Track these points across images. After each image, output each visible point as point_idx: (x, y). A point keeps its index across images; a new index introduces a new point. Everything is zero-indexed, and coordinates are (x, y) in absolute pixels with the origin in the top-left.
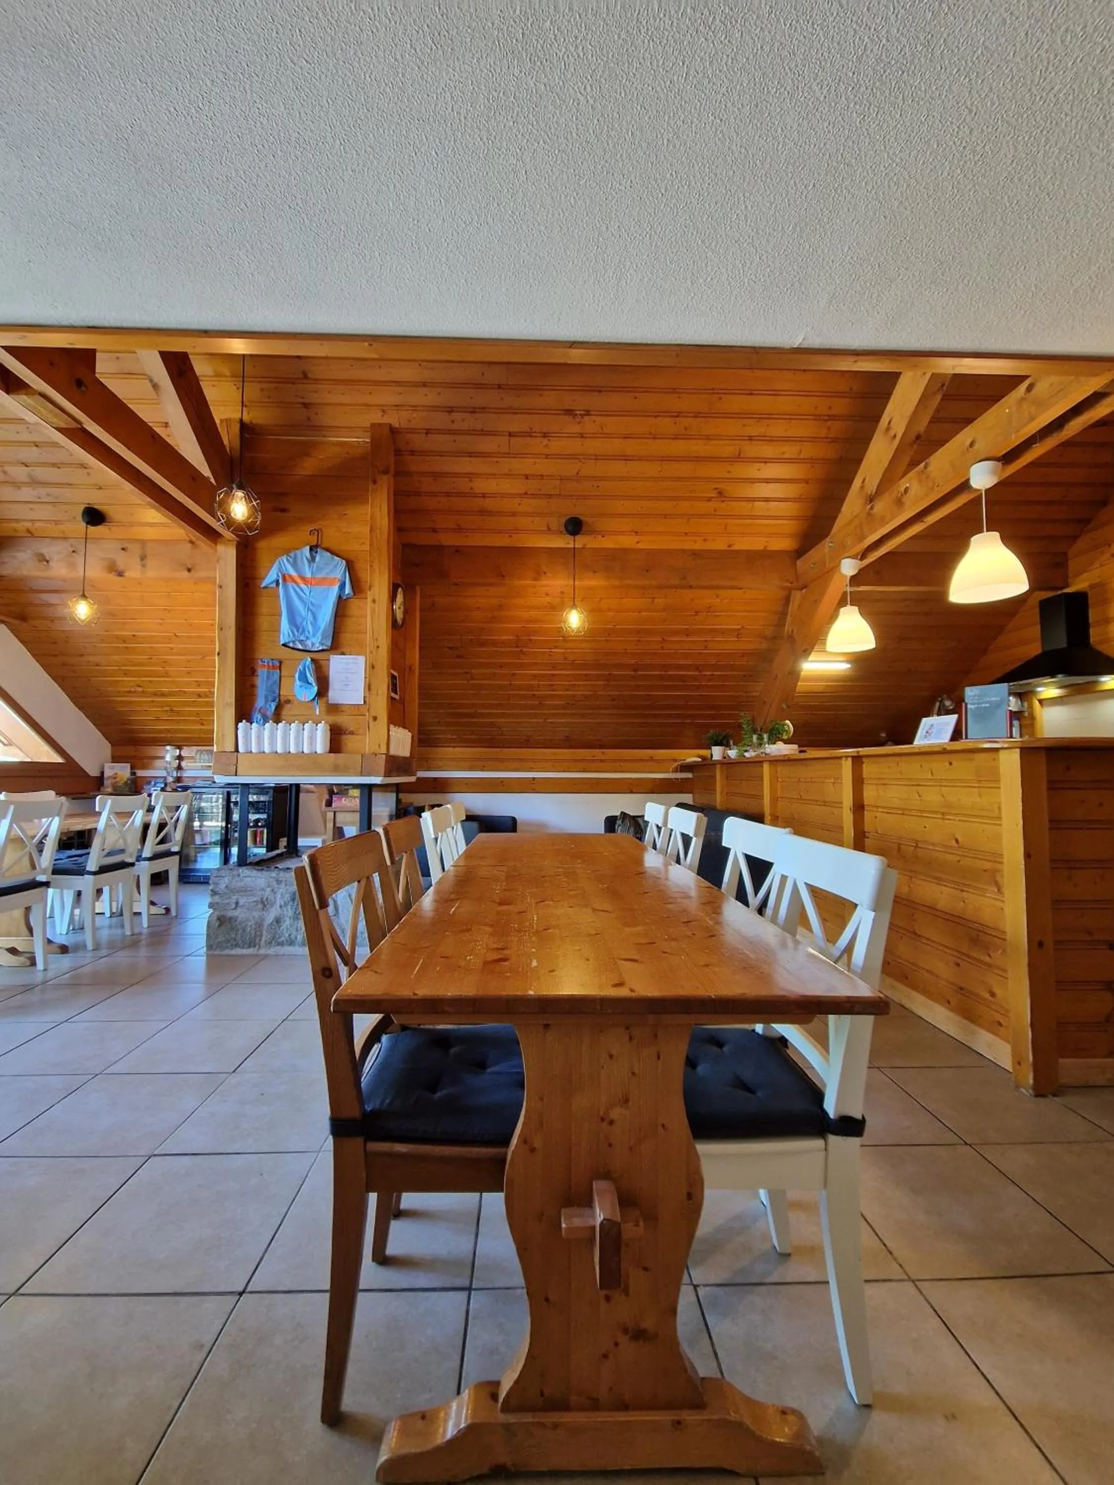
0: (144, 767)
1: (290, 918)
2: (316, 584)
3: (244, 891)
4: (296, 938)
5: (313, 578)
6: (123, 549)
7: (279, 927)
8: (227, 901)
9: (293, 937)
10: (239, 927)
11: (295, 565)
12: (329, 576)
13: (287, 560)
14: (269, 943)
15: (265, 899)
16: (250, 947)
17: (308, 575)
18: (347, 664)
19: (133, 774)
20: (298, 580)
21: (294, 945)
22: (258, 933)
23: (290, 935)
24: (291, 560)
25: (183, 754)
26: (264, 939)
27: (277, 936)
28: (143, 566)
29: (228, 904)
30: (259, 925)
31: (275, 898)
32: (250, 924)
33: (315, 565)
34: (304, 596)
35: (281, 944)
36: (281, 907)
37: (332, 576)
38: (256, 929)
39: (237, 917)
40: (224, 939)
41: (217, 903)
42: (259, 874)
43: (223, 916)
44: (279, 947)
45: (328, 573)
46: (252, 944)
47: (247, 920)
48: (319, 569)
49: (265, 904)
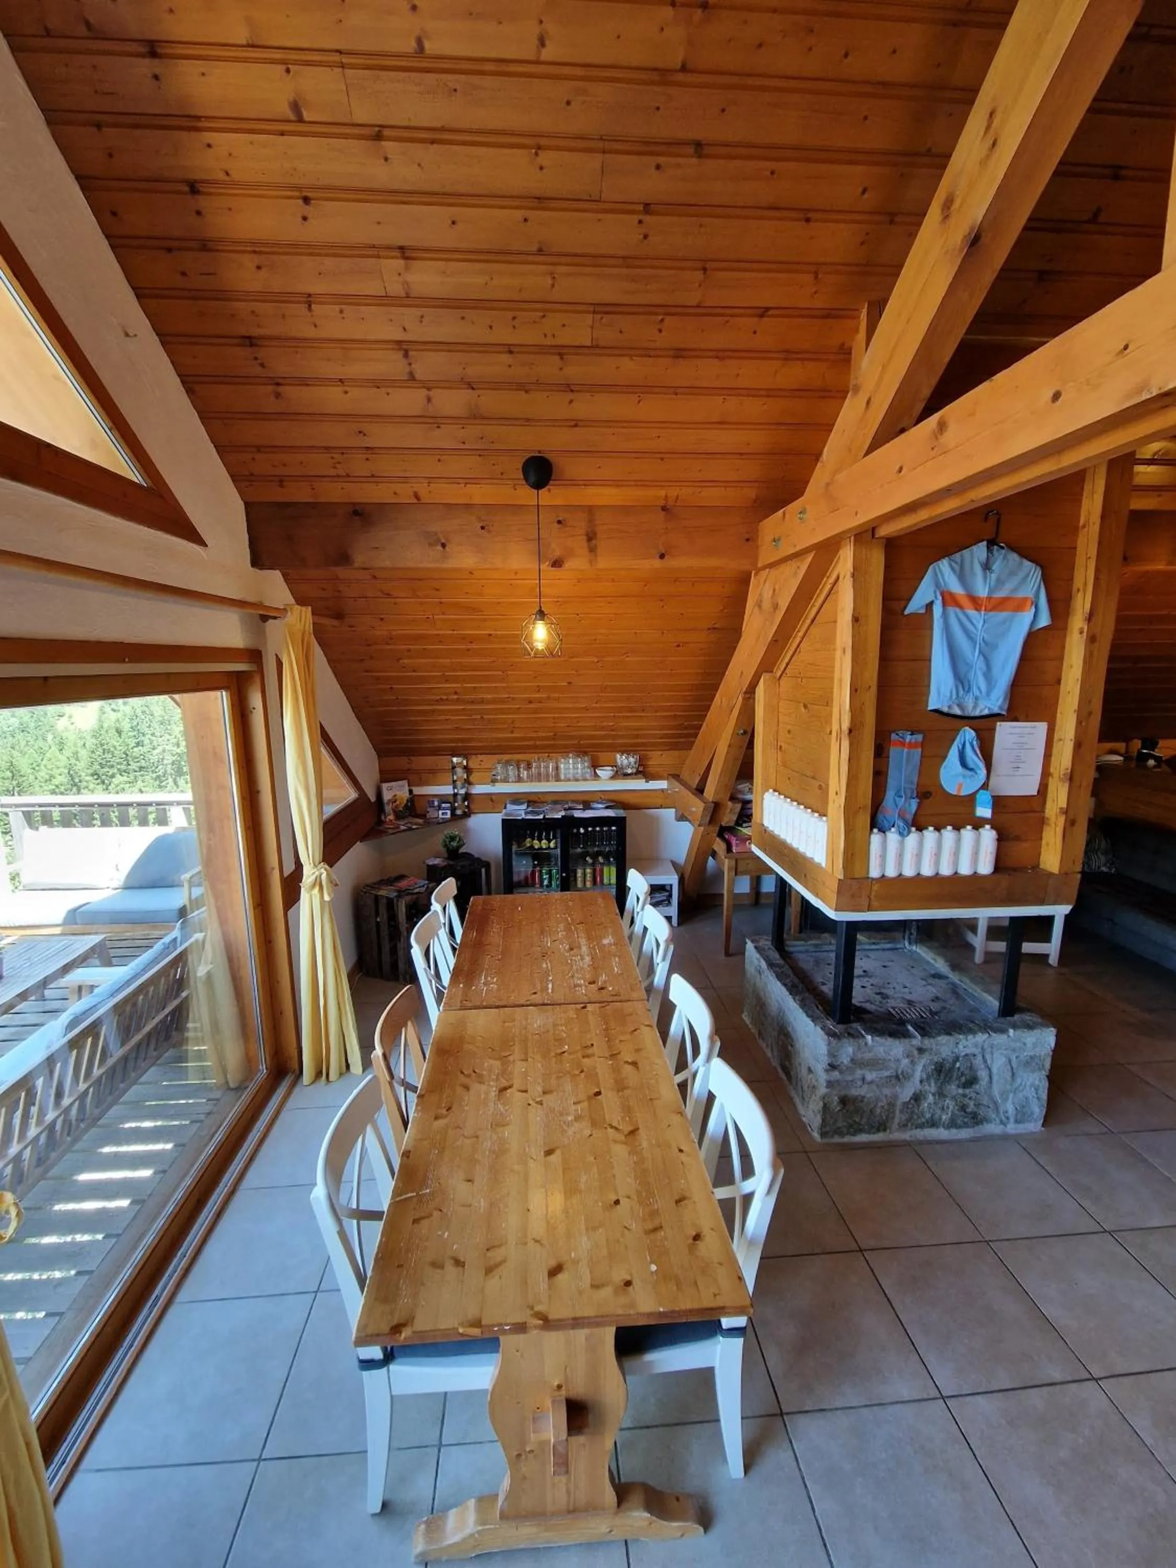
0: (422, 783)
1: (934, 1095)
2: (994, 609)
3: (874, 1064)
4: (940, 1119)
5: (989, 598)
6: (559, 522)
7: (919, 1106)
8: (849, 1078)
9: (937, 1116)
10: (865, 1109)
11: (962, 578)
12: (1014, 596)
13: (951, 565)
14: (903, 1126)
15: (900, 1072)
16: (878, 1131)
17: (982, 591)
18: (1021, 735)
19: (411, 792)
20: (965, 602)
21: (937, 1127)
22: (891, 1115)
23: (933, 1115)
24: (957, 567)
25: (471, 765)
26: (897, 1120)
27: (915, 1117)
28: (592, 550)
29: (852, 1081)
30: (891, 1105)
31: (913, 1071)
32: (880, 1104)
33: (994, 576)
34: (975, 631)
35: (921, 1126)
36: (921, 1082)
37: (1020, 594)
38: (888, 1110)
39: (863, 1097)
40: (845, 1124)
41: (838, 1081)
42: (897, 1042)
43: (846, 1096)
44: (918, 1130)
45: (1015, 590)
46: (882, 1127)
47: (878, 1099)
48: (1000, 582)
49: (899, 1078)
